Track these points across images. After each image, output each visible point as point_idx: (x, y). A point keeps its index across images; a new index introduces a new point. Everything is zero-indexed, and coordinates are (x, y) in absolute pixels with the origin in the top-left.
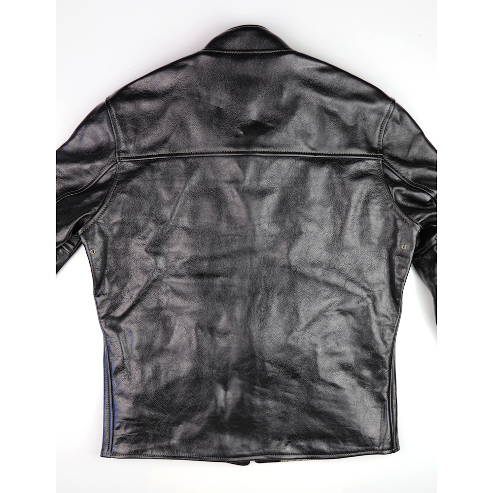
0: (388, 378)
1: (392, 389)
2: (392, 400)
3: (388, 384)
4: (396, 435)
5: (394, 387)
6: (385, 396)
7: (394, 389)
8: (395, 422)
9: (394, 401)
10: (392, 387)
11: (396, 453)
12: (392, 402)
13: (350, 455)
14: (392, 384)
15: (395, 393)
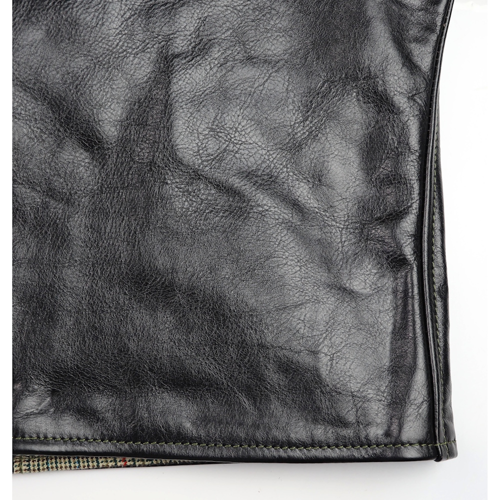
0: (416, 186)
1: (431, 228)
2: (431, 268)
3: (416, 206)
4: (445, 401)
5: (437, 225)
6: (408, 251)
7: (437, 233)
8: (441, 344)
9: (437, 271)
10: (431, 221)
11: (444, 463)
12: (431, 275)
13: (282, 453)
14: (431, 214)
15: (439, 244)
